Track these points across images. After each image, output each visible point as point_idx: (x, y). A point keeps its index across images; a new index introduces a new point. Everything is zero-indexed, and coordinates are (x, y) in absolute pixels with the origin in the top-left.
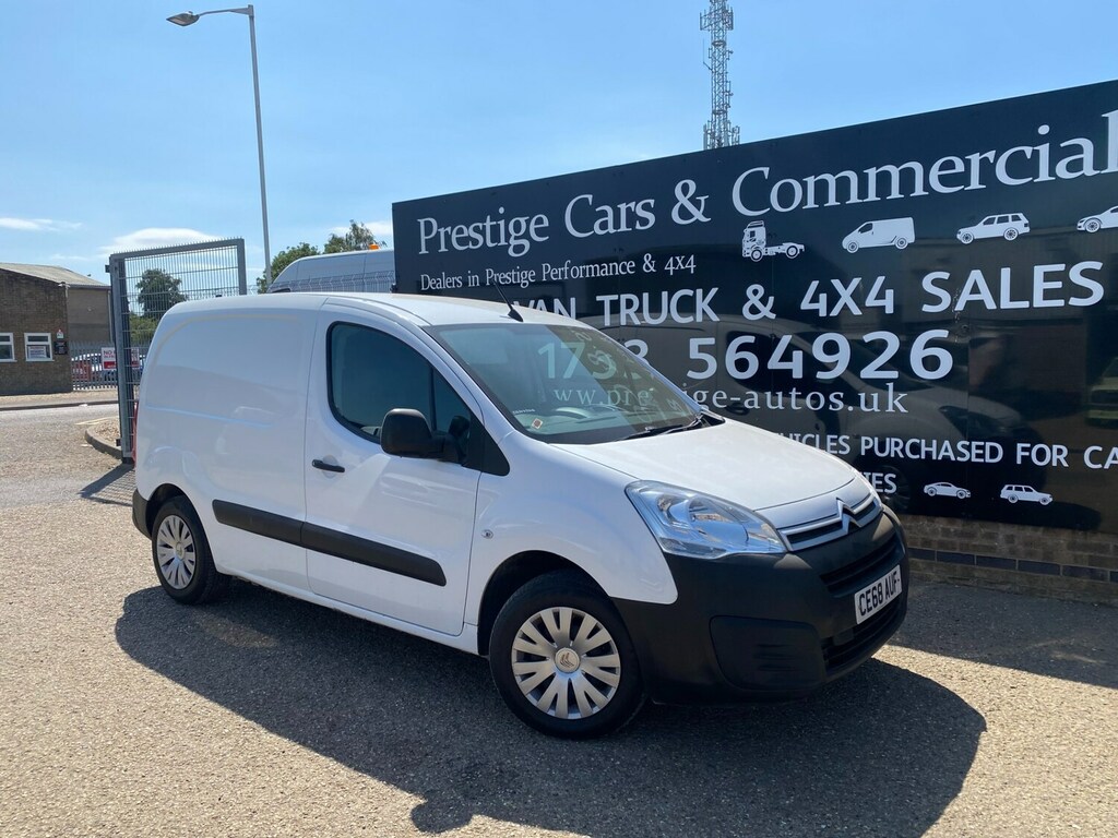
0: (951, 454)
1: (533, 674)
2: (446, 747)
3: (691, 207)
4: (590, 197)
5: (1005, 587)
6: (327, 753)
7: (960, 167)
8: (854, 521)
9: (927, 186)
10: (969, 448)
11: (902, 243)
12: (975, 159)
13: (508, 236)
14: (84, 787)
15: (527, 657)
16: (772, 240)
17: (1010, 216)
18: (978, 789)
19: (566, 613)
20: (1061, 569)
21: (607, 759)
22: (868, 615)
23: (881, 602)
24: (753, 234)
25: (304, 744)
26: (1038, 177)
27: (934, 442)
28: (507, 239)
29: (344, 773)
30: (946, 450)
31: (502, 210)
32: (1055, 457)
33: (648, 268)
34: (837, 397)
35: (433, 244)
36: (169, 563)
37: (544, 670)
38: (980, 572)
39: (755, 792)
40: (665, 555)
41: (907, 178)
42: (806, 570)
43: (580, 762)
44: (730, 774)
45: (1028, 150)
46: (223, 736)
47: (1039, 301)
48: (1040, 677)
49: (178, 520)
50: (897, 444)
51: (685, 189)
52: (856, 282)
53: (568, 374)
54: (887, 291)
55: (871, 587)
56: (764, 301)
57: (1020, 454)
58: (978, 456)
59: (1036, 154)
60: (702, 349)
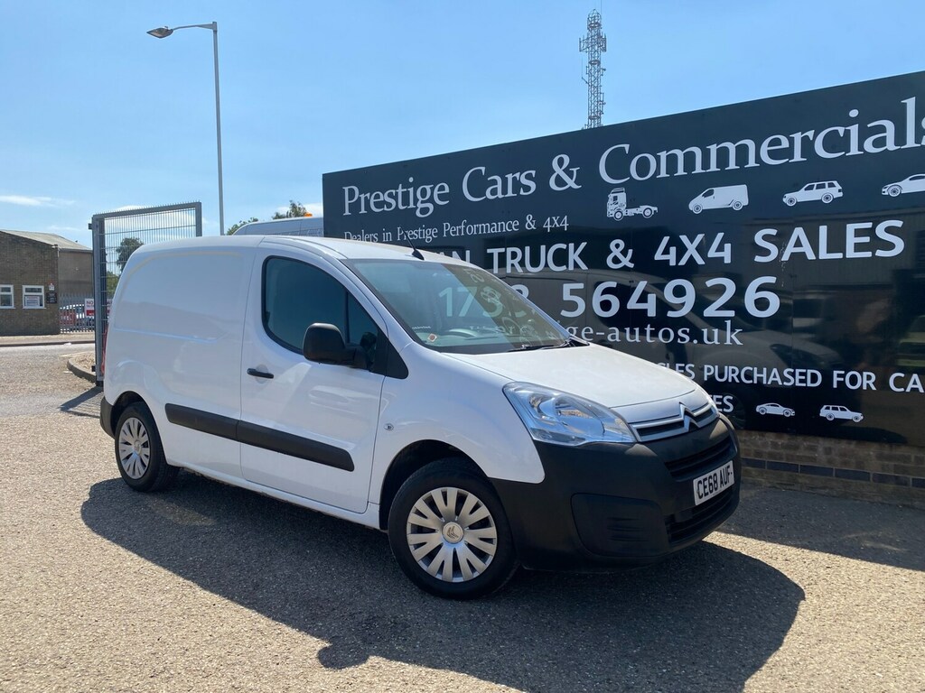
0: (778, 379)
1: (424, 543)
2: (350, 604)
3: (565, 177)
4: (483, 169)
5: (823, 492)
6: (250, 606)
7: (785, 144)
8: (694, 422)
9: (758, 159)
10: (793, 375)
11: (738, 205)
12: (798, 137)
13: (416, 200)
14: (46, 628)
15: (419, 530)
16: (631, 203)
17: (826, 183)
18: (796, 645)
19: (453, 492)
20: (871, 476)
21: (484, 615)
22: (705, 499)
23: (716, 489)
24: (615, 198)
25: (232, 599)
26: (849, 152)
27: (765, 369)
28: (415, 203)
29: (263, 622)
30: (775, 376)
31: (411, 180)
32: (865, 382)
33: (529, 226)
34: (684, 332)
35: (355, 207)
36: (128, 457)
37: (433, 540)
38: (803, 479)
39: (608, 642)
40: (534, 441)
41: (742, 153)
42: (652, 457)
43: (461, 617)
44: (587, 629)
45: (841, 130)
46: (164, 592)
47: (851, 253)
48: (852, 560)
49: (137, 421)
50: (733, 372)
51: (561, 162)
52: (700, 237)
53: (463, 313)
54: (726, 245)
55: (707, 475)
56: (624, 253)
57: (836, 379)
58: (801, 381)
59: (847, 133)
60: (573, 292)
